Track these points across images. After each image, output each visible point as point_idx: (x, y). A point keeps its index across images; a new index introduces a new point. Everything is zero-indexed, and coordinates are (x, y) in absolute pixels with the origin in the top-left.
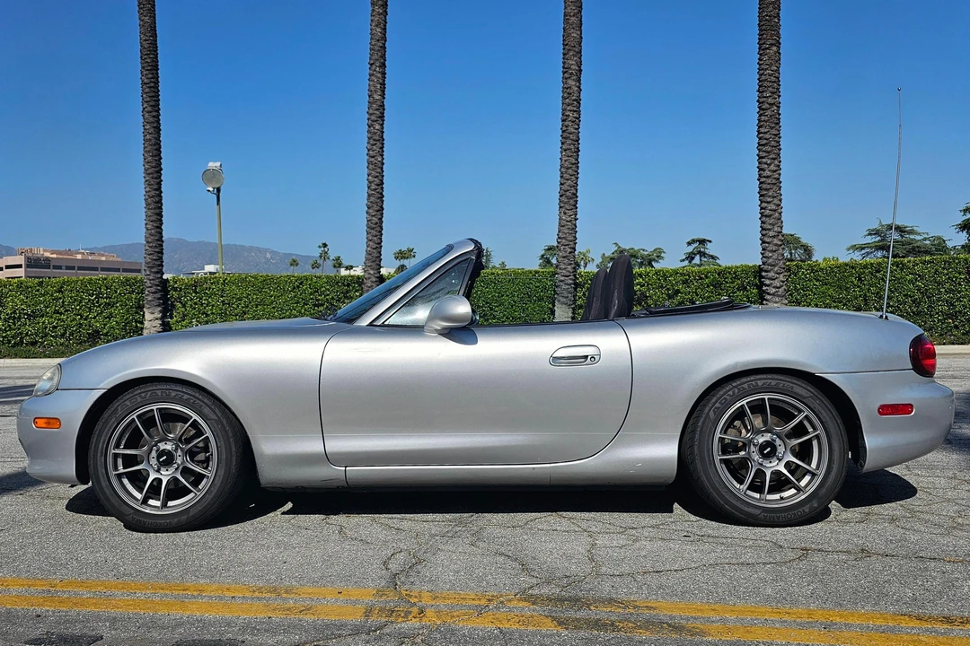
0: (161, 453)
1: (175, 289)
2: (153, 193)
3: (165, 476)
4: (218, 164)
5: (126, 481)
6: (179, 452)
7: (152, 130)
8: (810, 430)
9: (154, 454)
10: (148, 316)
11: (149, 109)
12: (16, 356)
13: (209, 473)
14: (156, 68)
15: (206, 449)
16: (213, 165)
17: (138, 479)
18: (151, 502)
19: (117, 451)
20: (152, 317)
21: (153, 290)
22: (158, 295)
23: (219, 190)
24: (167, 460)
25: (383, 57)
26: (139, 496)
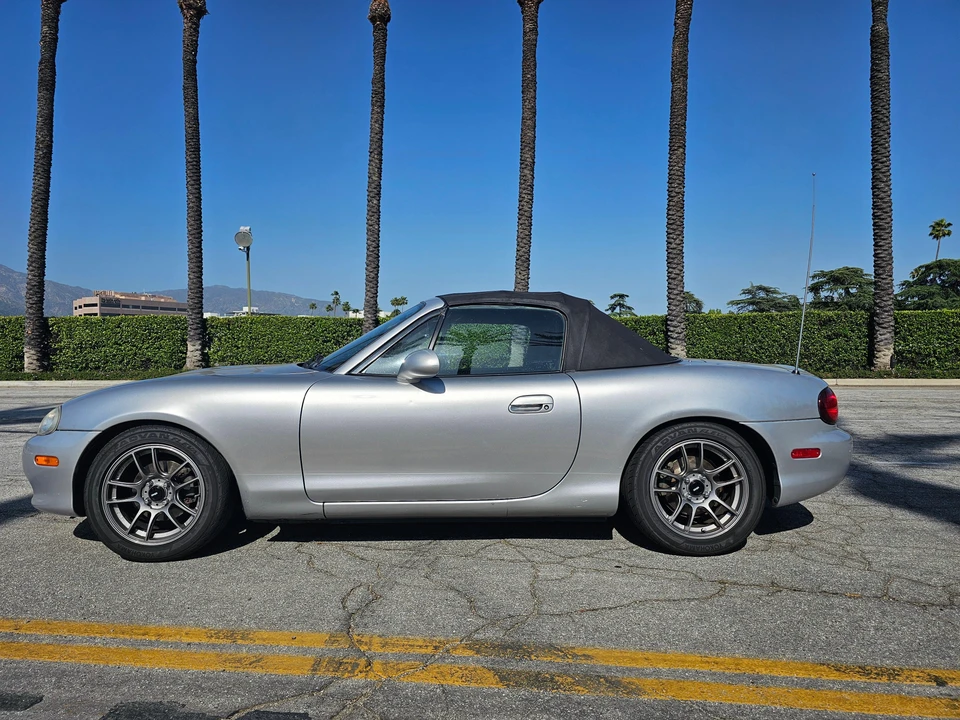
0: (153, 489)
2: (195, 250)
3: (154, 510)
4: (248, 228)
5: (117, 510)
6: (171, 490)
7: (194, 200)
8: (735, 476)
9: (147, 489)
10: (190, 348)
11: (192, 182)
12: (82, 378)
13: (195, 514)
14: (198, 149)
15: (196, 491)
17: (130, 510)
18: (139, 532)
19: (112, 483)
20: (193, 348)
21: (194, 327)
22: (199, 331)
23: (248, 248)
24: (158, 495)
25: (381, 147)
26: (128, 525)
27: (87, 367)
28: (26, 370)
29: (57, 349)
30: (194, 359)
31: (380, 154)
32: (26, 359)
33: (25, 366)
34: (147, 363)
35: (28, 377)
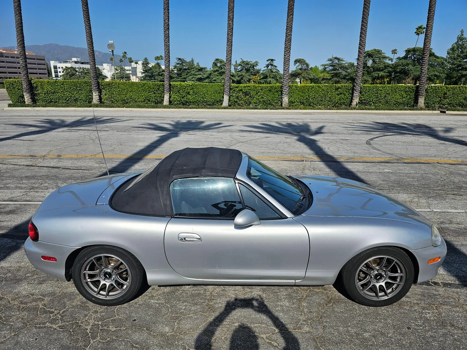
1: (102, 85)
2: (91, 52)
4: (112, 42)
7: (88, 28)
10: (94, 94)
11: (87, 20)
12: (50, 106)
14: (87, 4)
16: (111, 42)
20: (95, 94)
21: (95, 85)
22: (97, 87)
23: (113, 51)
25: (168, 6)
27: (51, 102)
28: (26, 103)
29: (37, 94)
30: (97, 99)
31: (168, 10)
32: (25, 98)
33: (26, 101)
34: (76, 100)
35: (28, 106)
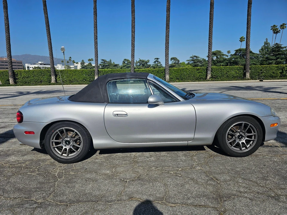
1: (57, 72)
2: (51, 53)
4: (64, 47)
7: (49, 40)
10: (52, 77)
11: (49, 35)
12: (25, 85)
14: (49, 26)
16: (62, 47)
20: (53, 78)
21: (53, 72)
23: (64, 52)
25: (97, 26)
27: (26, 83)
28: (11, 84)
29: (17, 78)
30: (54, 80)
31: (97, 28)
32: (10, 81)
33: (10, 82)
34: (41, 82)
35: (12, 85)
